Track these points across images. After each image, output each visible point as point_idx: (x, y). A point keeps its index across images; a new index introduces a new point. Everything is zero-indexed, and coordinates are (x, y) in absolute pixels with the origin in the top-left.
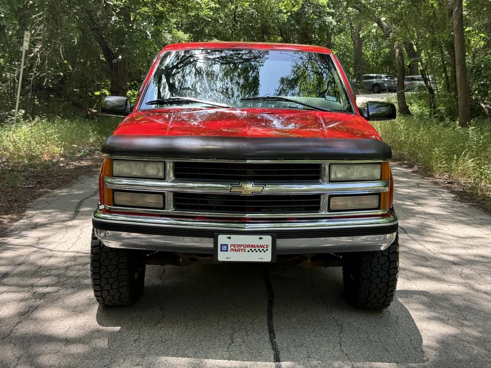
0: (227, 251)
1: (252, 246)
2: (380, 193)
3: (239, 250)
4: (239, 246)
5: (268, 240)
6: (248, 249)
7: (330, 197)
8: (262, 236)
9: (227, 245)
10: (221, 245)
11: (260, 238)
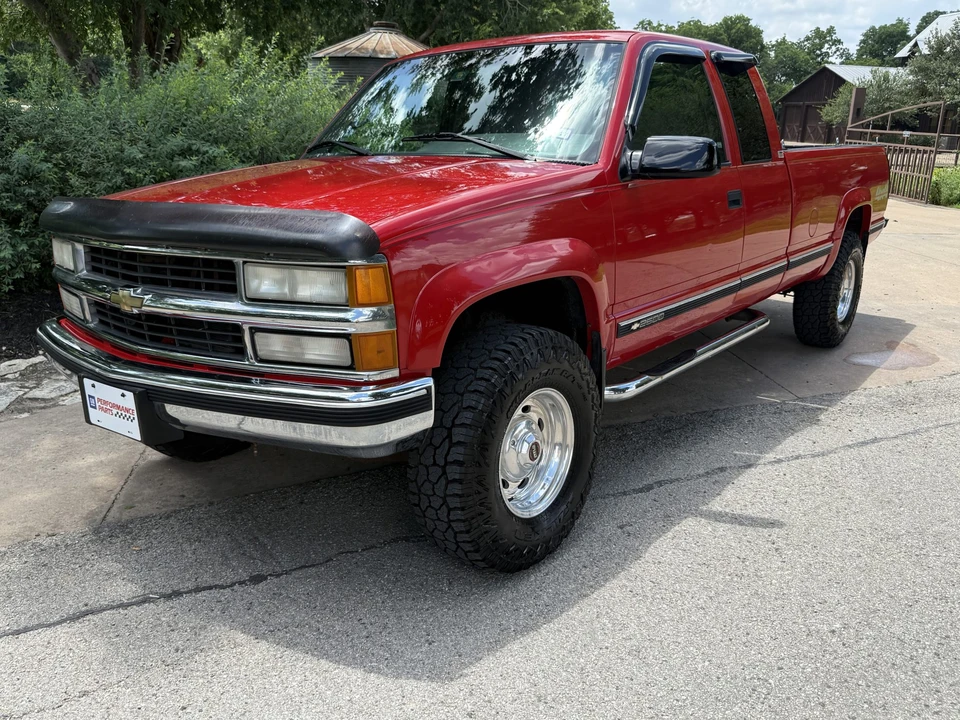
0: (95, 408)
1: (118, 407)
2: (350, 335)
3: (106, 411)
4: (106, 403)
5: (129, 400)
6: (115, 411)
7: (254, 330)
8: (125, 392)
9: (93, 398)
10: (90, 396)
11: (123, 395)
